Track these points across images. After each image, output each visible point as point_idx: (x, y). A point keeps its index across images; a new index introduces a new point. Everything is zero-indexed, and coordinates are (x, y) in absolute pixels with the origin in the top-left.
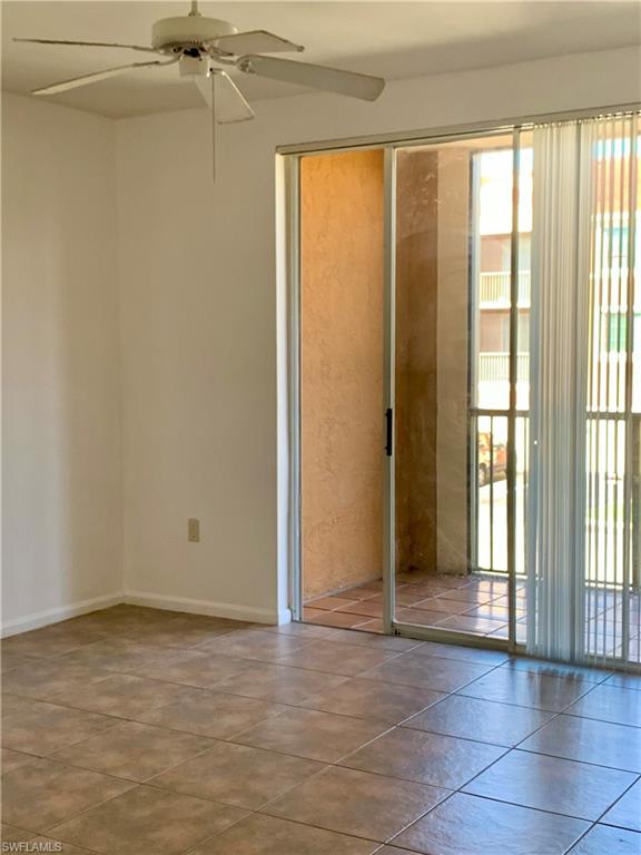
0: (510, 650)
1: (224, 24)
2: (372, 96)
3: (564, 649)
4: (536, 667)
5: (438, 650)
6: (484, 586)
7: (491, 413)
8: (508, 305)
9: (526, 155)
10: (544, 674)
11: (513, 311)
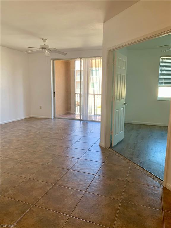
0: (80, 120)
1: (49, 46)
2: (65, 55)
3: (86, 119)
4: (83, 121)
5: (72, 120)
6: (77, 115)
7: (77, 94)
8: (80, 81)
9: (82, 61)
10: (84, 122)
11: (81, 82)
